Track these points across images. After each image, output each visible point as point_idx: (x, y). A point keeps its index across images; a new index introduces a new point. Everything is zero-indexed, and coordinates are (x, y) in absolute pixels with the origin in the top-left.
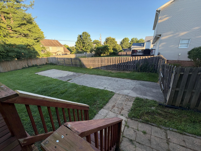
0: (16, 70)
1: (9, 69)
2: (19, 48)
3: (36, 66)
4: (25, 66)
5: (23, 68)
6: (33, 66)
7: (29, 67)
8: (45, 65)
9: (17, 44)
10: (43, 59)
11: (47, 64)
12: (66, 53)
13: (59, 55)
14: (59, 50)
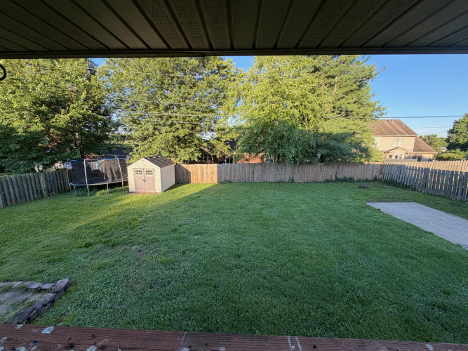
0: (316, 182)
1: (306, 180)
2: (336, 140)
3: (351, 180)
4: (331, 178)
5: (327, 181)
6: (345, 180)
7: (337, 180)
8: (370, 181)
9: (335, 133)
10: (371, 168)
11: (375, 179)
12: (418, 154)
13: (396, 157)
14: (400, 144)
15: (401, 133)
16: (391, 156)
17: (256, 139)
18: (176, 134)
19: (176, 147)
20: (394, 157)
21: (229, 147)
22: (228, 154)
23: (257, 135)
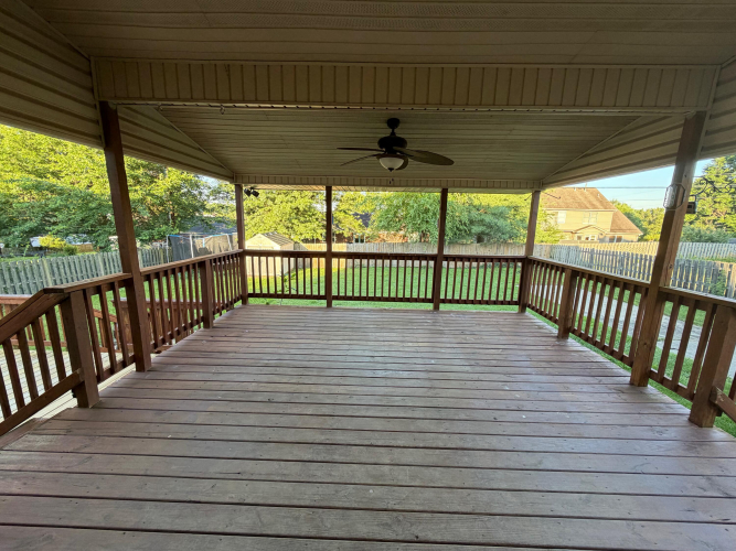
2: (494, 215)
12: (617, 235)
13: (587, 239)
14: (592, 222)
15: (594, 207)
16: (579, 238)
17: (396, 212)
18: (294, 205)
19: (295, 221)
20: (583, 239)
21: (360, 222)
22: (359, 232)
23: (398, 207)
